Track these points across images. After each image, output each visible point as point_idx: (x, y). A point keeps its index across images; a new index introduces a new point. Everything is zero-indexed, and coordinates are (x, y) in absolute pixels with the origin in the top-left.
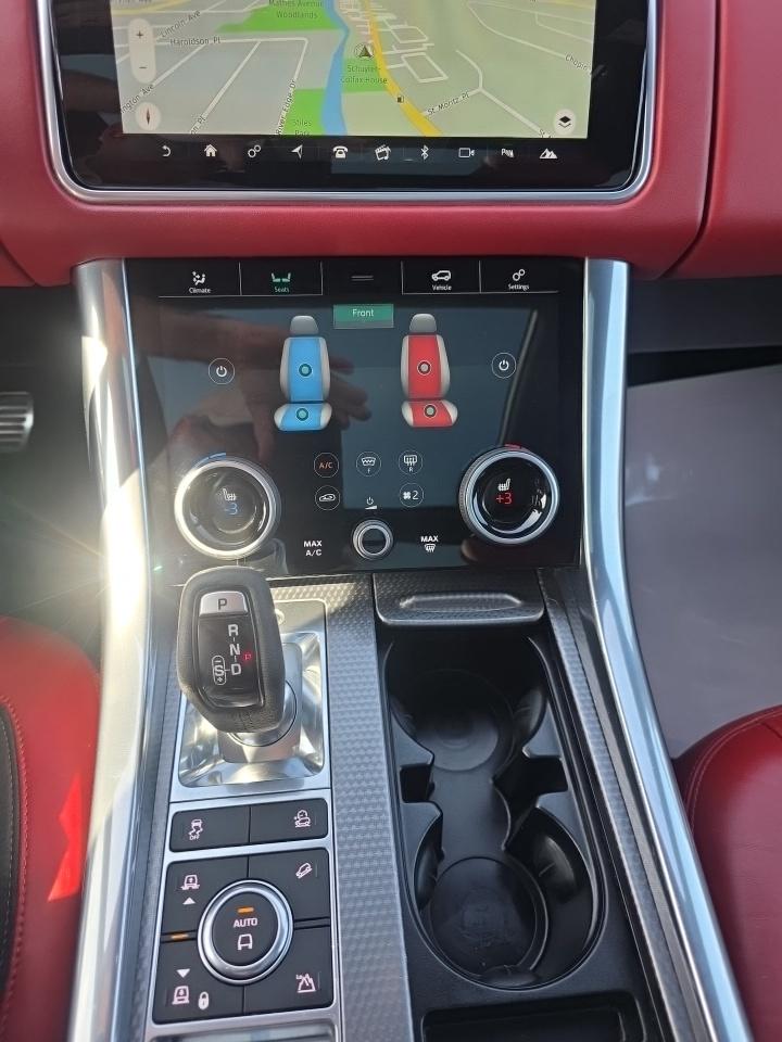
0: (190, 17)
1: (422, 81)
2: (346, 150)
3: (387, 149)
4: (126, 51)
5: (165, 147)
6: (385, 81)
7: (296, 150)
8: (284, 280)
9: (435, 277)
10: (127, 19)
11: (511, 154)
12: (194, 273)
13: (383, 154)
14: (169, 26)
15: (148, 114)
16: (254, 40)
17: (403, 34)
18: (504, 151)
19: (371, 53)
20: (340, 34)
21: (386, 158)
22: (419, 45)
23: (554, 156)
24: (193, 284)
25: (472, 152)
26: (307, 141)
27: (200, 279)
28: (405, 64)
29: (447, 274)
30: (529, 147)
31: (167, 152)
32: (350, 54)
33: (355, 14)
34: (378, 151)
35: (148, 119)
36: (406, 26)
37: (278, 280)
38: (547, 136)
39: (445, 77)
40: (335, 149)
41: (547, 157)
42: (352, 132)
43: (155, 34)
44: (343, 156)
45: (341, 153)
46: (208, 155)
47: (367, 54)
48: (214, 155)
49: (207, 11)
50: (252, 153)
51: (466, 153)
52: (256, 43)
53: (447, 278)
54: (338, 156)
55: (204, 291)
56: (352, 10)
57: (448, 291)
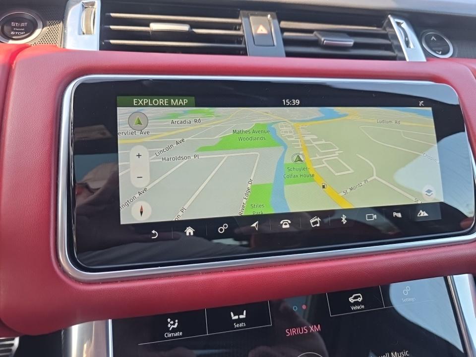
0: (177, 143)
1: (336, 174)
2: (290, 222)
3: (318, 220)
4: (127, 167)
5: (154, 232)
6: (313, 175)
7: (254, 225)
8: (241, 317)
9: (351, 300)
10: (130, 146)
11: (399, 215)
12: (169, 320)
13: (316, 223)
14: (162, 149)
15: (142, 209)
16: (223, 156)
17: (323, 146)
18: (395, 214)
19: (303, 159)
20: (282, 148)
21: (318, 225)
22: (334, 152)
23: (426, 215)
24: (167, 330)
25: (375, 217)
26: (262, 218)
27: (174, 324)
28: (326, 164)
29: (359, 297)
30: (409, 210)
31: (155, 235)
32: (289, 160)
33: (289, 137)
34: (312, 221)
35: (141, 213)
36: (323, 142)
37: (236, 317)
38: (419, 202)
39: (351, 171)
40: (281, 222)
41: (421, 215)
42: (293, 209)
43: (151, 154)
44: (288, 226)
45: (286, 225)
46: (188, 234)
47: (300, 160)
48: (192, 234)
49: (189, 138)
50: (221, 230)
51: (370, 217)
52: (223, 158)
53: (360, 300)
54: (284, 226)
55: (177, 334)
56: (289, 134)
57: (362, 309)
